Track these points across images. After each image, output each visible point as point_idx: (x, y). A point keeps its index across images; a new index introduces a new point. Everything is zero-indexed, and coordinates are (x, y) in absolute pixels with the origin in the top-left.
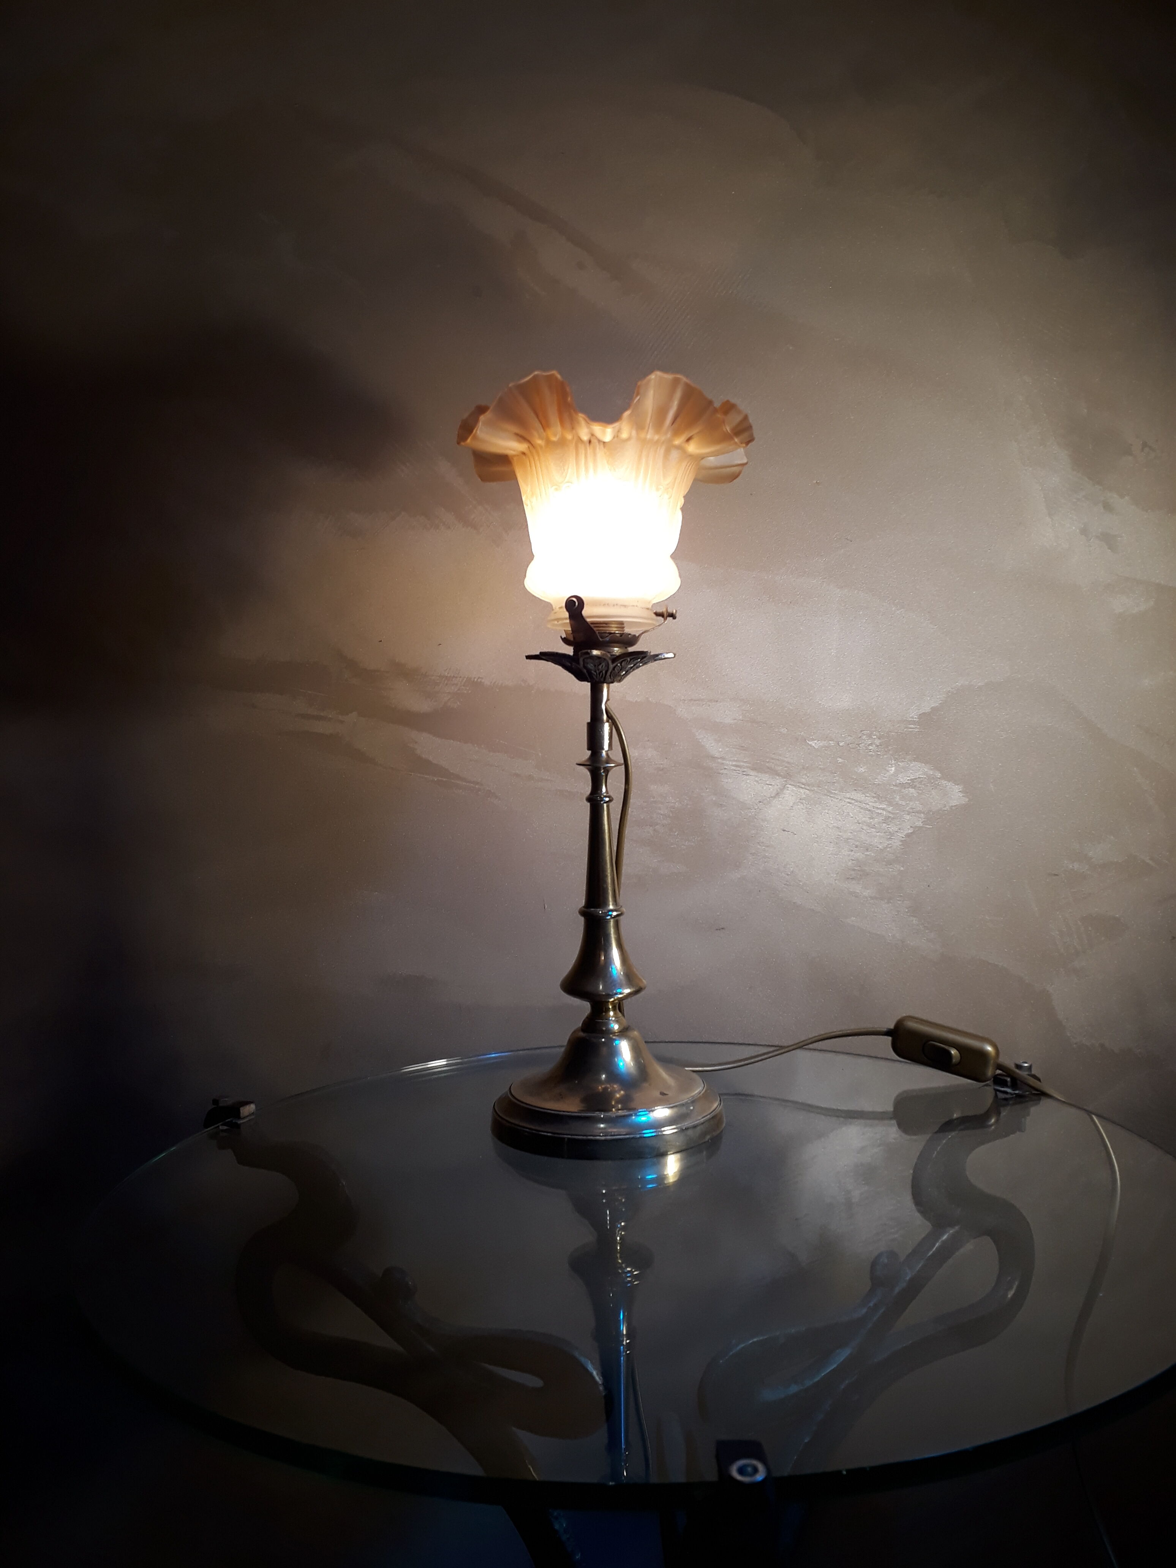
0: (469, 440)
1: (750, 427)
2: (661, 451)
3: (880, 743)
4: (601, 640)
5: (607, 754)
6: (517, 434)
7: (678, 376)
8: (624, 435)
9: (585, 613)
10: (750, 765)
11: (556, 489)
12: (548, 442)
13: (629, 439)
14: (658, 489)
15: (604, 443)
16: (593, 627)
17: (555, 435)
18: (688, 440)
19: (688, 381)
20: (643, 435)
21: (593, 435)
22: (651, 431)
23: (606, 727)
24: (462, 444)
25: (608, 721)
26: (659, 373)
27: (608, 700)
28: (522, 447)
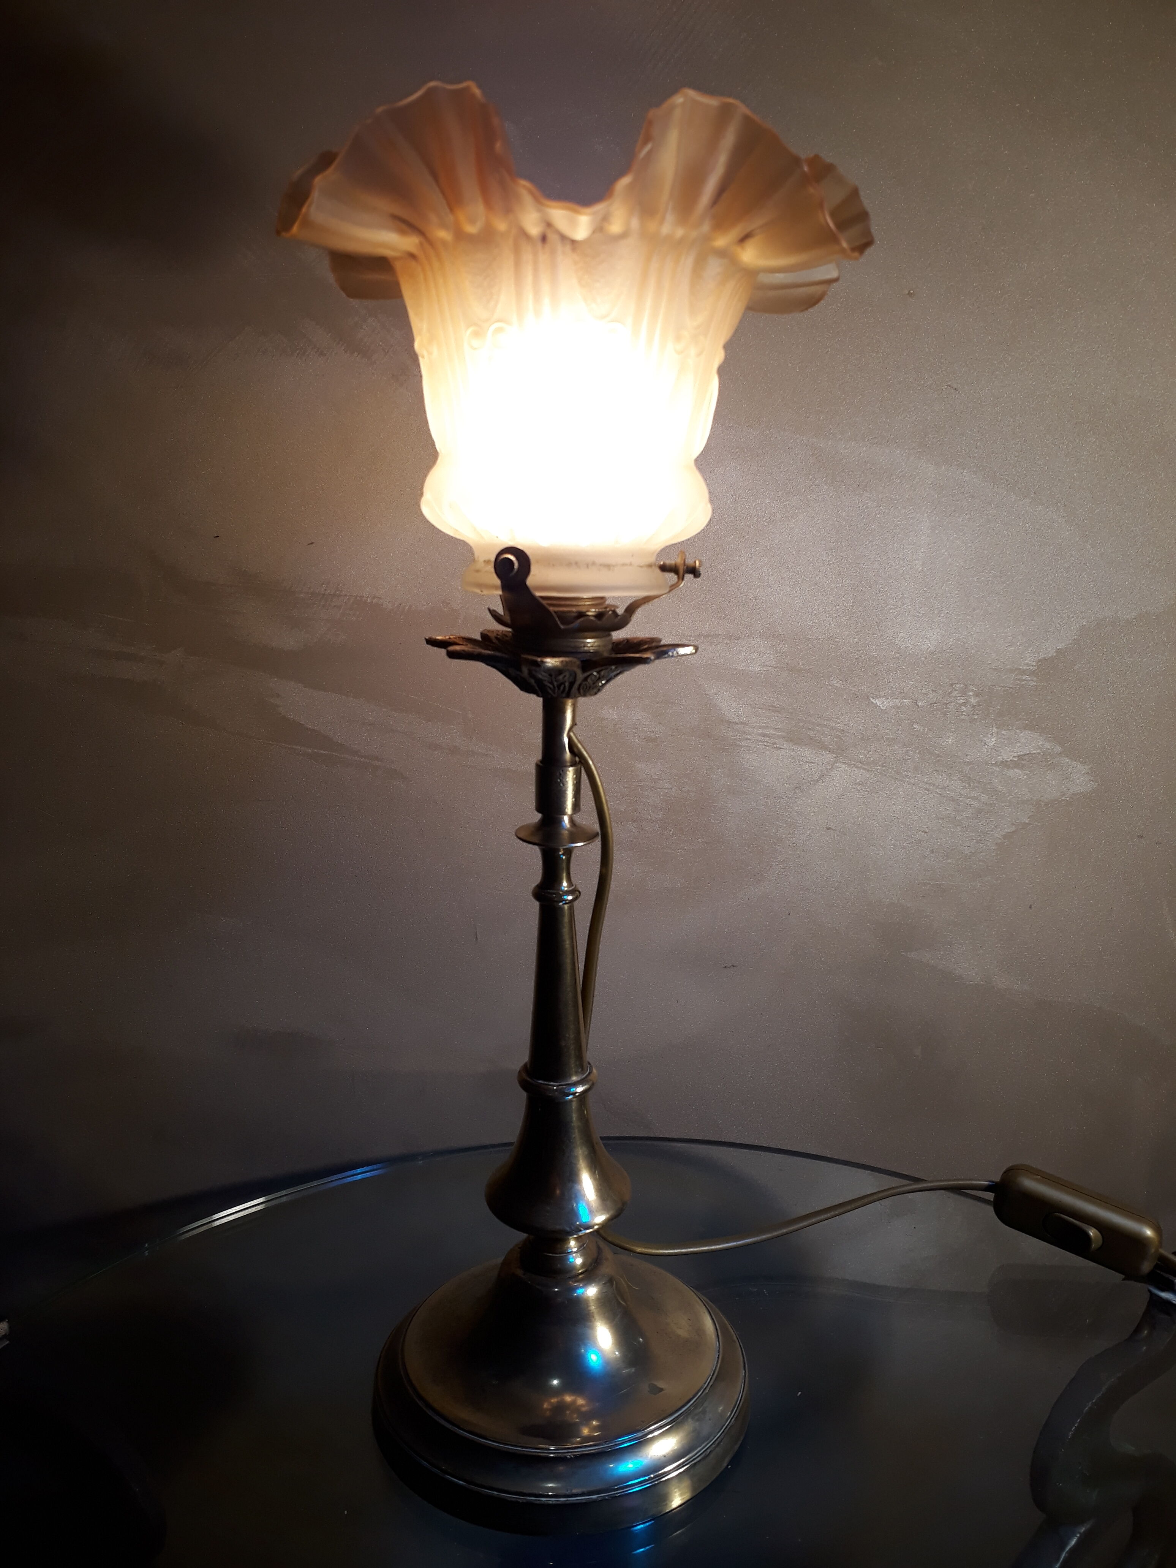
0: (295, 229)
1: (863, 216)
2: (688, 262)
3: (978, 702)
4: (562, 627)
5: (571, 820)
6: (395, 217)
7: (731, 100)
8: (615, 227)
9: (532, 581)
10: (783, 734)
11: (476, 334)
12: (460, 235)
13: (624, 235)
14: (678, 338)
15: (573, 242)
16: (547, 606)
17: (473, 221)
18: (743, 239)
19: (748, 112)
20: (652, 226)
21: (549, 225)
22: (670, 218)
23: (570, 775)
24: (284, 234)
25: (573, 764)
26: (691, 93)
27: (574, 724)
28: (406, 243)
